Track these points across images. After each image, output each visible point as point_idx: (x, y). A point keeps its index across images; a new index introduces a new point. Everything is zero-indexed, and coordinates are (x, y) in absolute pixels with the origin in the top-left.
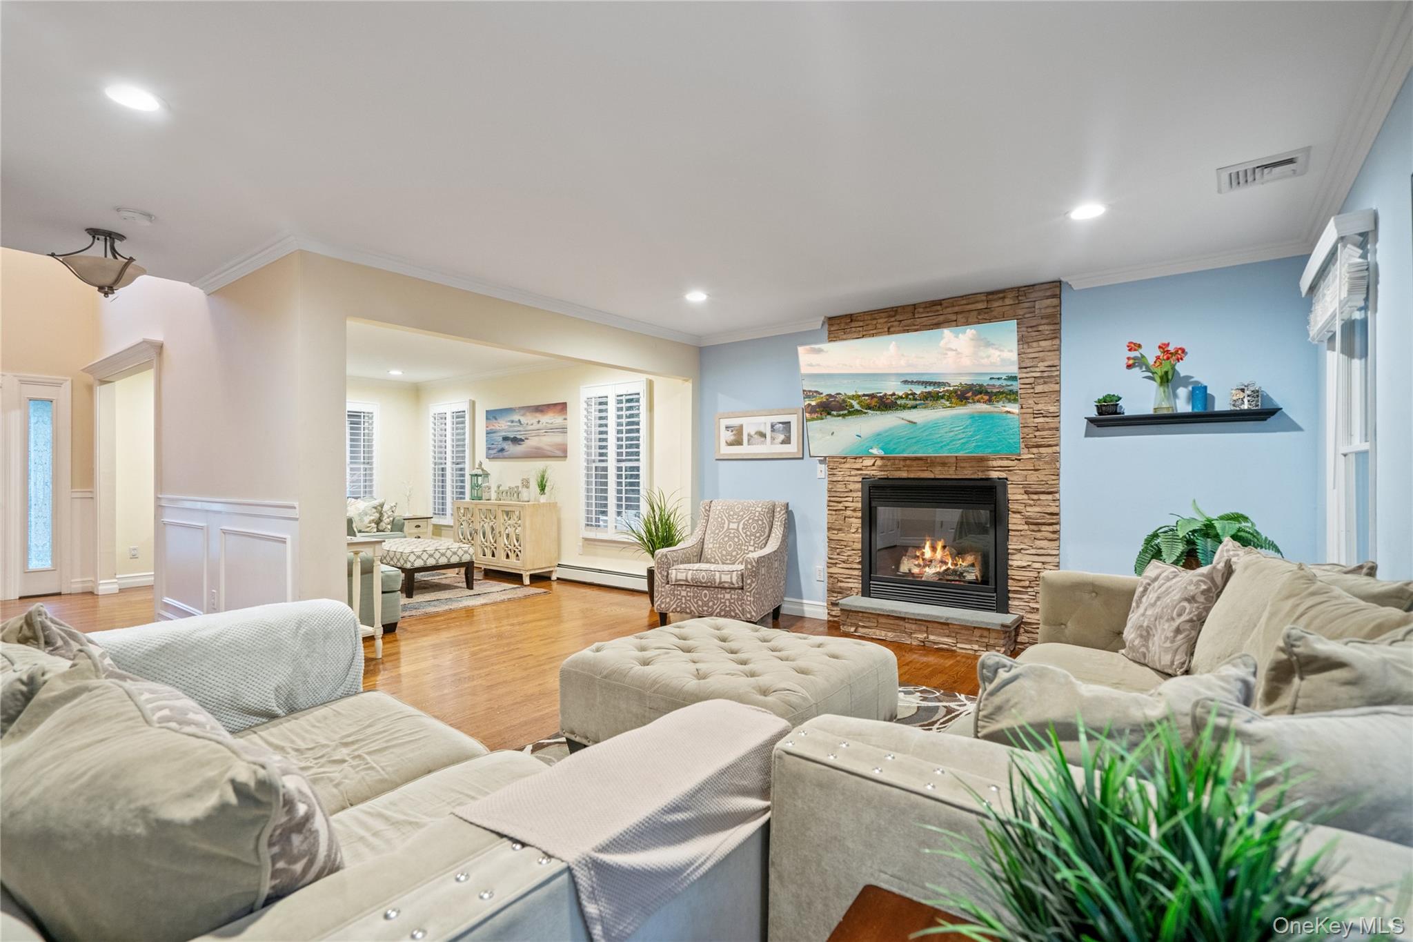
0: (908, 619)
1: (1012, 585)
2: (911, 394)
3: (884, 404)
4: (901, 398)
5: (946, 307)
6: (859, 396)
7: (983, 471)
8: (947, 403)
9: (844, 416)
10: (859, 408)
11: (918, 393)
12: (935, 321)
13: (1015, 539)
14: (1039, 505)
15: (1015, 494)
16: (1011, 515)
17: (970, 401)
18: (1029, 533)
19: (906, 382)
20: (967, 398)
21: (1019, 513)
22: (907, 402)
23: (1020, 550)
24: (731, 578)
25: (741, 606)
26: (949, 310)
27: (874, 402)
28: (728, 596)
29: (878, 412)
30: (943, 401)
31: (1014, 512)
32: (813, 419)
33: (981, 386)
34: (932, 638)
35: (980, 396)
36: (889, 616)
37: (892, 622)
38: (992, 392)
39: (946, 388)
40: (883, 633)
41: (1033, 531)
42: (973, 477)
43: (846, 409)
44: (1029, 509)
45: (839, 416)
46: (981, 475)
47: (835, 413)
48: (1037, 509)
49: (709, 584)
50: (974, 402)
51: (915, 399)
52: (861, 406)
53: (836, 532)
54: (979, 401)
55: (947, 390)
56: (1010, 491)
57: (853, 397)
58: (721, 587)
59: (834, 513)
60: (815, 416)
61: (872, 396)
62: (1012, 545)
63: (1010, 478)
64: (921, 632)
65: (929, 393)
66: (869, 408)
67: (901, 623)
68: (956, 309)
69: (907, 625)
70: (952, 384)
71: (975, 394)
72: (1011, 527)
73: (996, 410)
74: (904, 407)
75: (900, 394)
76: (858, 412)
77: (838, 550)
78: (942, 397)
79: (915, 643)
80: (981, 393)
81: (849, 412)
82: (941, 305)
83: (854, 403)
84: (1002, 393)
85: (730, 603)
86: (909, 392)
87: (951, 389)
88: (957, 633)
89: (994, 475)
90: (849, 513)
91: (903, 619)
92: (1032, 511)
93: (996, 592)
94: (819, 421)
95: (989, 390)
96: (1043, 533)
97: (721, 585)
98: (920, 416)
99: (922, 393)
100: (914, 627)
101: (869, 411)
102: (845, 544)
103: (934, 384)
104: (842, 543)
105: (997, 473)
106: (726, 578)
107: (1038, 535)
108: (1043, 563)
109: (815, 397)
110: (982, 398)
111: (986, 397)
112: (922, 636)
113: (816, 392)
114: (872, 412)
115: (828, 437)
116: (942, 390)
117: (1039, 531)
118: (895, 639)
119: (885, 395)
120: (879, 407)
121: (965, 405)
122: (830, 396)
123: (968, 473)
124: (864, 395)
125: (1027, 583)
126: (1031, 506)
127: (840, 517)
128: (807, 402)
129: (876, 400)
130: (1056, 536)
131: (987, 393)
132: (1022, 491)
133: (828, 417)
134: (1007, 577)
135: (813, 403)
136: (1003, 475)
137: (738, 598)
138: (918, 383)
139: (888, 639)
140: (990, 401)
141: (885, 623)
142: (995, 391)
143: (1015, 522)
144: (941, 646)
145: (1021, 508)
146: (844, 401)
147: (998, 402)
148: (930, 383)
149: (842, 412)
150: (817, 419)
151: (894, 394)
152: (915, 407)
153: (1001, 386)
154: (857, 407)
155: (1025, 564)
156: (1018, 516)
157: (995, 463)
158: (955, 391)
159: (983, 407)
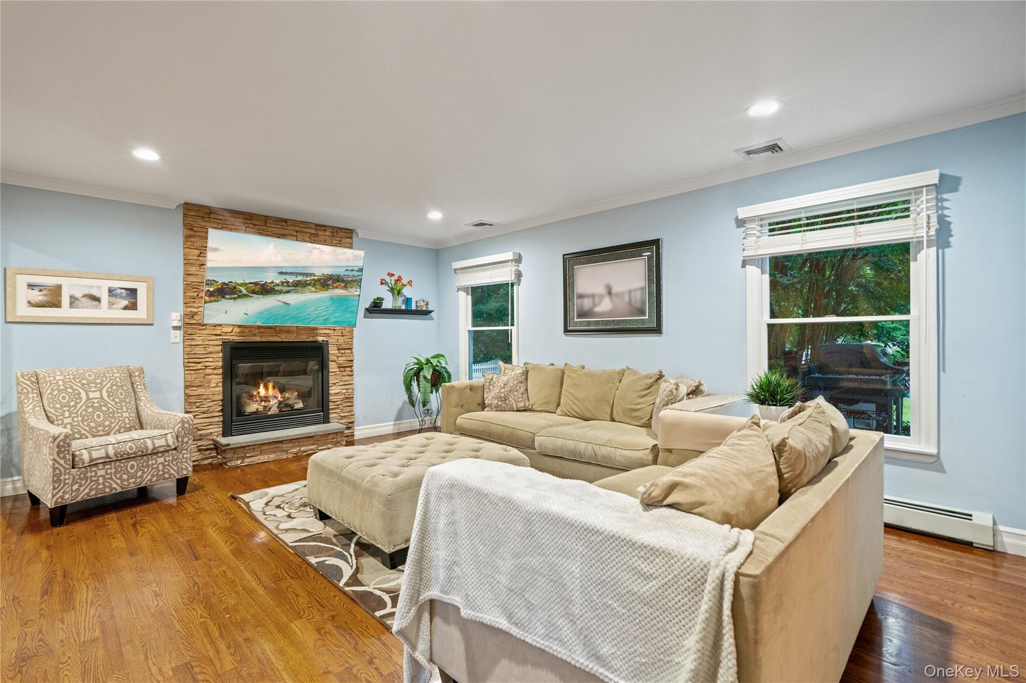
0: (285, 440)
1: (331, 406)
2: (286, 282)
3: (265, 290)
4: (278, 285)
5: (290, 226)
6: (246, 284)
7: (313, 337)
8: (313, 289)
9: (235, 299)
10: (247, 293)
11: (291, 281)
12: (283, 233)
13: (332, 377)
14: (345, 356)
15: (333, 351)
16: (330, 363)
17: (331, 287)
18: (339, 373)
19: (281, 273)
20: (328, 285)
21: (334, 361)
22: (283, 288)
23: (334, 384)
24: (167, 441)
25: (176, 465)
26: (292, 228)
27: (257, 288)
28: (161, 460)
29: (261, 296)
30: (309, 287)
31: (331, 361)
32: (211, 302)
33: (339, 276)
34: (302, 449)
35: (337, 284)
36: (270, 443)
37: (272, 447)
38: (347, 280)
39: (312, 278)
40: (266, 457)
41: (342, 371)
42: (308, 340)
43: (236, 294)
44: (339, 359)
45: (231, 299)
46: (311, 339)
47: (227, 297)
48: (344, 358)
49: (139, 453)
50: (333, 288)
51: (289, 286)
52: (248, 291)
53: (195, 389)
54: (337, 287)
55: (313, 279)
56: (330, 349)
57: (241, 285)
58: (155, 453)
59: (193, 372)
60: (212, 299)
61: (256, 284)
62: (332, 380)
63: (329, 341)
64: (295, 447)
65: (299, 281)
66: (254, 292)
67: (280, 445)
68: (297, 229)
69: (284, 446)
70: (317, 275)
71: (334, 282)
72: (331, 370)
73: (350, 294)
74: (280, 292)
75: (278, 282)
76: (245, 296)
77: (198, 404)
78: (309, 285)
79: (290, 456)
80: (338, 281)
81: (239, 296)
82: (286, 222)
83: (243, 289)
84: (355, 281)
85: (164, 466)
86: (284, 281)
87: (316, 278)
88: (318, 441)
89: (320, 339)
90: (208, 371)
91: (281, 442)
92: (341, 360)
93: (323, 412)
94: (216, 303)
95: (345, 279)
96: (346, 372)
97: (155, 451)
98: (293, 299)
99: (294, 281)
100: (290, 445)
101: (254, 295)
102: (206, 397)
103: (303, 274)
104: (202, 397)
105: (322, 338)
106: (160, 443)
107: (344, 373)
108: (346, 389)
109: (212, 284)
110: (340, 285)
111: (343, 285)
112: (295, 450)
113: (214, 281)
114: (256, 296)
115: (223, 315)
116: (309, 279)
117: (345, 371)
118: (275, 459)
119: (266, 283)
120: (261, 292)
121: (327, 290)
122: (224, 284)
123: (304, 338)
124: (250, 283)
125: (340, 402)
126: (341, 357)
127: (200, 375)
128: (207, 289)
129: (259, 286)
130: (351, 373)
131: (343, 281)
132: (336, 348)
133: (223, 299)
134: (328, 401)
135: (211, 289)
136: (325, 339)
137: (173, 458)
138: (291, 274)
139: (271, 460)
140: (345, 287)
141: (268, 449)
142: (349, 279)
143: (333, 367)
144: (308, 452)
145: (335, 358)
146: (235, 287)
147: (352, 288)
148: (300, 274)
149: (233, 296)
150: (215, 301)
151: (272, 282)
152: (288, 292)
153: (353, 276)
154: (244, 292)
155: (338, 391)
156: (334, 363)
157: (321, 332)
158: (319, 280)
159: (340, 292)
